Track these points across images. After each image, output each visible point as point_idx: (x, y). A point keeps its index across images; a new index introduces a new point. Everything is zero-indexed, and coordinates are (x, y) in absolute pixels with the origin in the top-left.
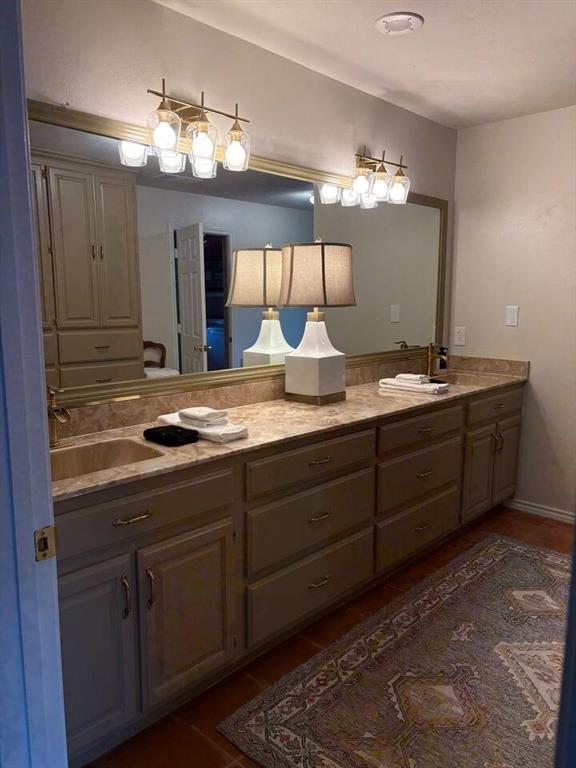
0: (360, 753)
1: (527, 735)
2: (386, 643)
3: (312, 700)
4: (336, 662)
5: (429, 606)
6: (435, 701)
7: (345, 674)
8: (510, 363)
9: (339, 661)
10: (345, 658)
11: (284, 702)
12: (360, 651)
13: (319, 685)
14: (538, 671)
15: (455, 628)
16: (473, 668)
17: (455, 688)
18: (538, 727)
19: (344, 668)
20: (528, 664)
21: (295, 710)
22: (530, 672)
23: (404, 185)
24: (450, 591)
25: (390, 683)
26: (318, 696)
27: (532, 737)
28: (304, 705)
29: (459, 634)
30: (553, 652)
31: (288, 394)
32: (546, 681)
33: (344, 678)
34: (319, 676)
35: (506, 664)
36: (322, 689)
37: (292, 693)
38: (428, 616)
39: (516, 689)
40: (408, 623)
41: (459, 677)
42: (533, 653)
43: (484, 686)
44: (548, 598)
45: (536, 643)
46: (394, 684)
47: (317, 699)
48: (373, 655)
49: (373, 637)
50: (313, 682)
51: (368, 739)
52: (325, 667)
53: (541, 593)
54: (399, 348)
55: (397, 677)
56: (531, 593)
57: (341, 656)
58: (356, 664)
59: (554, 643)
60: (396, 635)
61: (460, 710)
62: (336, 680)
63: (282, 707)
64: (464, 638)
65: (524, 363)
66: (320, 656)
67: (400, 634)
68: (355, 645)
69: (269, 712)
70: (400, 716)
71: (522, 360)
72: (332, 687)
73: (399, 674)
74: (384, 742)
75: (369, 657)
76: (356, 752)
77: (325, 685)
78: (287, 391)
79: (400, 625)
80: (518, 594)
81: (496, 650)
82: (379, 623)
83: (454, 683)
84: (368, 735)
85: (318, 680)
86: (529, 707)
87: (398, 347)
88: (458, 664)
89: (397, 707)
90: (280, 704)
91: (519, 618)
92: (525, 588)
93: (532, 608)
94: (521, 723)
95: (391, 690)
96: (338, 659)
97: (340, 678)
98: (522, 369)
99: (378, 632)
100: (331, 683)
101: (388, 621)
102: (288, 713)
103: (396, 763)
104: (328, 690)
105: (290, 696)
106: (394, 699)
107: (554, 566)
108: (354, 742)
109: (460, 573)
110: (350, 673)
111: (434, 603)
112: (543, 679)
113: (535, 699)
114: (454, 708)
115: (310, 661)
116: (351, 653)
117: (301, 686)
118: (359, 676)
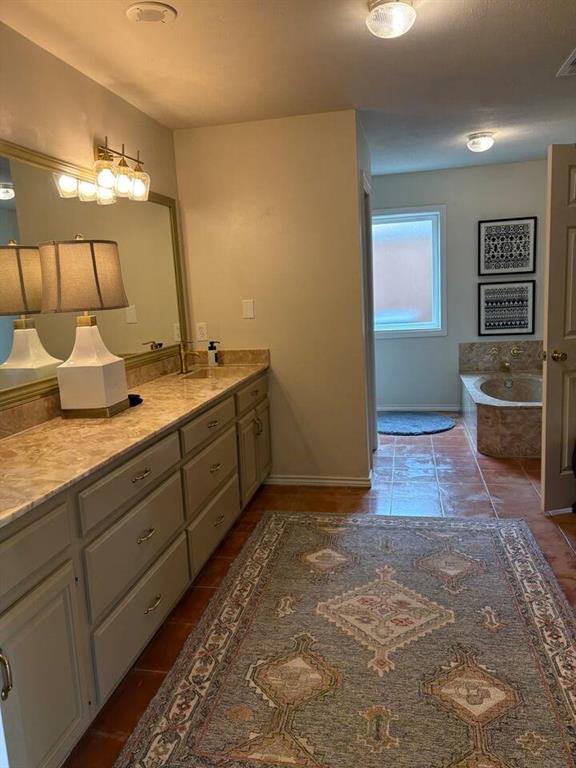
0: (256, 756)
1: (376, 673)
2: (225, 643)
3: (183, 729)
4: (187, 680)
5: (245, 594)
6: (293, 677)
7: (202, 688)
8: (253, 352)
9: (190, 678)
10: (194, 673)
11: (155, 744)
12: (206, 660)
13: (182, 710)
14: (357, 617)
15: (278, 605)
16: (309, 635)
17: (304, 658)
18: (381, 663)
19: (198, 683)
20: (347, 613)
21: (171, 746)
22: (351, 619)
23: (143, 181)
24: (256, 574)
25: (248, 678)
26: (187, 721)
27: (381, 674)
28: (177, 736)
29: (283, 609)
30: (360, 597)
31: (65, 411)
32: (367, 623)
33: (203, 693)
34: (178, 701)
35: (331, 620)
36: (188, 713)
37: (158, 730)
38: (250, 604)
39: (348, 638)
40: (235, 616)
41: (302, 646)
42: (345, 603)
43: (323, 646)
44: (334, 554)
45: (344, 594)
46: (252, 677)
47: (187, 725)
48: (220, 658)
49: (210, 642)
50: (175, 710)
51: (255, 740)
52: (180, 690)
53: (328, 551)
54: (150, 350)
55: (251, 670)
56: (320, 553)
57: (190, 672)
58: (207, 674)
59: (356, 589)
60: (231, 632)
61: (316, 676)
62: (197, 697)
63: (156, 749)
64: (289, 611)
65: (264, 351)
66: (168, 681)
67: (233, 629)
68: (197, 656)
69: (145, 760)
70: (272, 704)
71: (262, 349)
72: (196, 706)
73: (252, 666)
74: (270, 735)
75: (217, 661)
76: (250, 757)
77: (189, 707)
78: (63, 407)
79: (229, 621)
80: (311, 558)
81: (318, 612)
82: (209, 626)
83: (301, 653)
84: (252, 736)
85: (179, 706)
86: (366, 649)
87: (148, 349)
88: (296, 636)
89: (265, 697)
90: (152, 748)
91: (322, 579)
92: (314, 551)
93: (327, 566)
94: (367, 665)
95: (252, 684)
96: (188, 676)
97: (199, 695)
98: (264, 357)
99: (213, 635)
100: (193, 703)
101: (216, 621)
102: (165, 752)
103: (291, 748)
104: (194, 711)
105: (158, 734)
106: (259, 691)
107: (325, 525)
108: (244, 749)
109: (256, 555)
110: (207, 684)
111: (249, 589)
112: (364, 622)
113: (367, 640)
114: (312, 676)
115: (161, 690)
116: (198, 665)
117: (164, 720)
118: (216, 684)
